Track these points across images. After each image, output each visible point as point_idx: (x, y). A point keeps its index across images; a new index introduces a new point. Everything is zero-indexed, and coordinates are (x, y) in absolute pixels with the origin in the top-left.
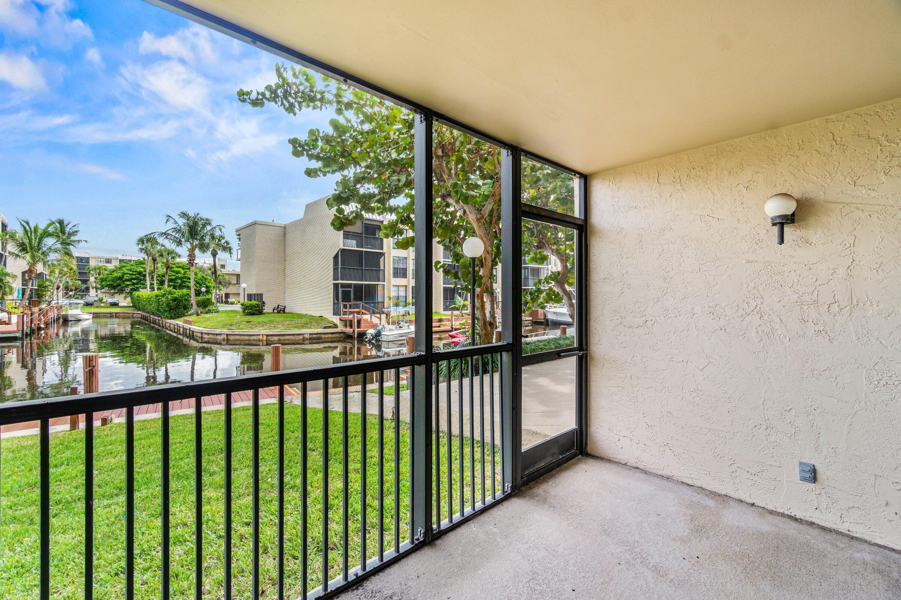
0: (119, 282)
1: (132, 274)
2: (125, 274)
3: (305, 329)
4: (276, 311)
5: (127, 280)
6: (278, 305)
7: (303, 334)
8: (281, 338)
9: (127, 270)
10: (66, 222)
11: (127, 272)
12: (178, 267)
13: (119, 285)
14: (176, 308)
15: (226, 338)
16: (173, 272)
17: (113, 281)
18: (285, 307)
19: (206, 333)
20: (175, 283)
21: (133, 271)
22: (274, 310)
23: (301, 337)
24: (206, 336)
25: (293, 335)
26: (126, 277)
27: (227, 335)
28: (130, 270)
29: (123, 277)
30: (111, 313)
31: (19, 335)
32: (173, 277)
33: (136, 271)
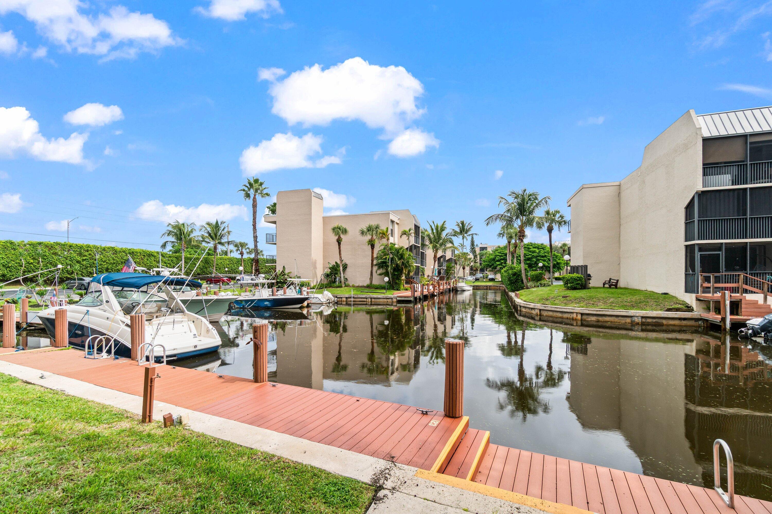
0: (493, 262)
1: (501, 256)
2: (497, 256)
3: (637, 309)
4: (607, 286)
5: (498, 261)
6: (610, 279)
7: (631, 317)
8: (600, 319)
9: (498, 253)
10: (465, 223)
11: (498, 254)
12: (534, 248)
13: (493, 265)
14: (516, 281)
15: (539, 313)
16: (530, 252)
17: (489, 262)
18: (618, 281)
19: (524, 307)
20: (531, 261)
21: (502, 254)
22: (604, 284)
23: (628, 320)
24: (523, 310)
25: (617, 316)
26: (497, 259)
27: (540, 310)
28: (500, 253)
29: (495, 258)
30: (487, 286)
31: (412, 299)
32: (530, 256)
33: (504, 253)
